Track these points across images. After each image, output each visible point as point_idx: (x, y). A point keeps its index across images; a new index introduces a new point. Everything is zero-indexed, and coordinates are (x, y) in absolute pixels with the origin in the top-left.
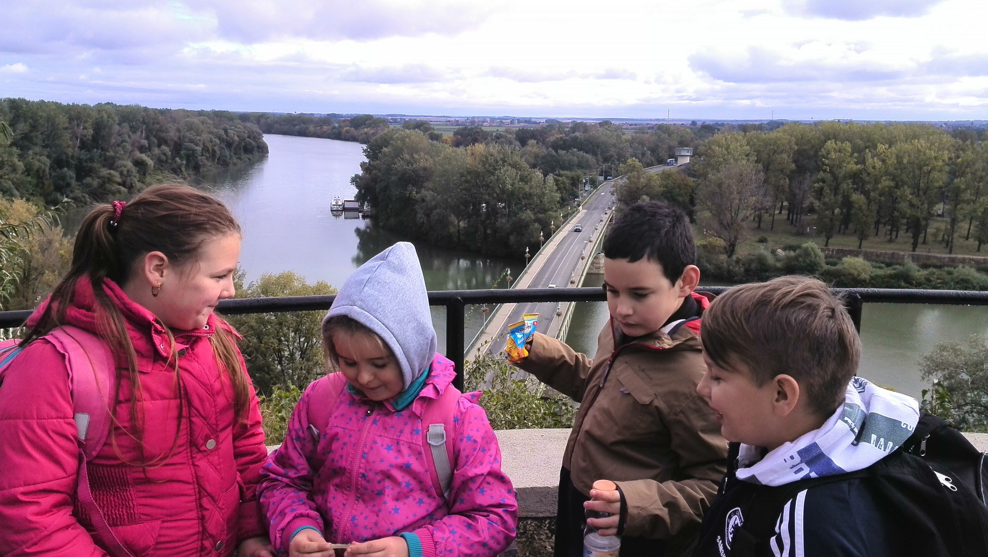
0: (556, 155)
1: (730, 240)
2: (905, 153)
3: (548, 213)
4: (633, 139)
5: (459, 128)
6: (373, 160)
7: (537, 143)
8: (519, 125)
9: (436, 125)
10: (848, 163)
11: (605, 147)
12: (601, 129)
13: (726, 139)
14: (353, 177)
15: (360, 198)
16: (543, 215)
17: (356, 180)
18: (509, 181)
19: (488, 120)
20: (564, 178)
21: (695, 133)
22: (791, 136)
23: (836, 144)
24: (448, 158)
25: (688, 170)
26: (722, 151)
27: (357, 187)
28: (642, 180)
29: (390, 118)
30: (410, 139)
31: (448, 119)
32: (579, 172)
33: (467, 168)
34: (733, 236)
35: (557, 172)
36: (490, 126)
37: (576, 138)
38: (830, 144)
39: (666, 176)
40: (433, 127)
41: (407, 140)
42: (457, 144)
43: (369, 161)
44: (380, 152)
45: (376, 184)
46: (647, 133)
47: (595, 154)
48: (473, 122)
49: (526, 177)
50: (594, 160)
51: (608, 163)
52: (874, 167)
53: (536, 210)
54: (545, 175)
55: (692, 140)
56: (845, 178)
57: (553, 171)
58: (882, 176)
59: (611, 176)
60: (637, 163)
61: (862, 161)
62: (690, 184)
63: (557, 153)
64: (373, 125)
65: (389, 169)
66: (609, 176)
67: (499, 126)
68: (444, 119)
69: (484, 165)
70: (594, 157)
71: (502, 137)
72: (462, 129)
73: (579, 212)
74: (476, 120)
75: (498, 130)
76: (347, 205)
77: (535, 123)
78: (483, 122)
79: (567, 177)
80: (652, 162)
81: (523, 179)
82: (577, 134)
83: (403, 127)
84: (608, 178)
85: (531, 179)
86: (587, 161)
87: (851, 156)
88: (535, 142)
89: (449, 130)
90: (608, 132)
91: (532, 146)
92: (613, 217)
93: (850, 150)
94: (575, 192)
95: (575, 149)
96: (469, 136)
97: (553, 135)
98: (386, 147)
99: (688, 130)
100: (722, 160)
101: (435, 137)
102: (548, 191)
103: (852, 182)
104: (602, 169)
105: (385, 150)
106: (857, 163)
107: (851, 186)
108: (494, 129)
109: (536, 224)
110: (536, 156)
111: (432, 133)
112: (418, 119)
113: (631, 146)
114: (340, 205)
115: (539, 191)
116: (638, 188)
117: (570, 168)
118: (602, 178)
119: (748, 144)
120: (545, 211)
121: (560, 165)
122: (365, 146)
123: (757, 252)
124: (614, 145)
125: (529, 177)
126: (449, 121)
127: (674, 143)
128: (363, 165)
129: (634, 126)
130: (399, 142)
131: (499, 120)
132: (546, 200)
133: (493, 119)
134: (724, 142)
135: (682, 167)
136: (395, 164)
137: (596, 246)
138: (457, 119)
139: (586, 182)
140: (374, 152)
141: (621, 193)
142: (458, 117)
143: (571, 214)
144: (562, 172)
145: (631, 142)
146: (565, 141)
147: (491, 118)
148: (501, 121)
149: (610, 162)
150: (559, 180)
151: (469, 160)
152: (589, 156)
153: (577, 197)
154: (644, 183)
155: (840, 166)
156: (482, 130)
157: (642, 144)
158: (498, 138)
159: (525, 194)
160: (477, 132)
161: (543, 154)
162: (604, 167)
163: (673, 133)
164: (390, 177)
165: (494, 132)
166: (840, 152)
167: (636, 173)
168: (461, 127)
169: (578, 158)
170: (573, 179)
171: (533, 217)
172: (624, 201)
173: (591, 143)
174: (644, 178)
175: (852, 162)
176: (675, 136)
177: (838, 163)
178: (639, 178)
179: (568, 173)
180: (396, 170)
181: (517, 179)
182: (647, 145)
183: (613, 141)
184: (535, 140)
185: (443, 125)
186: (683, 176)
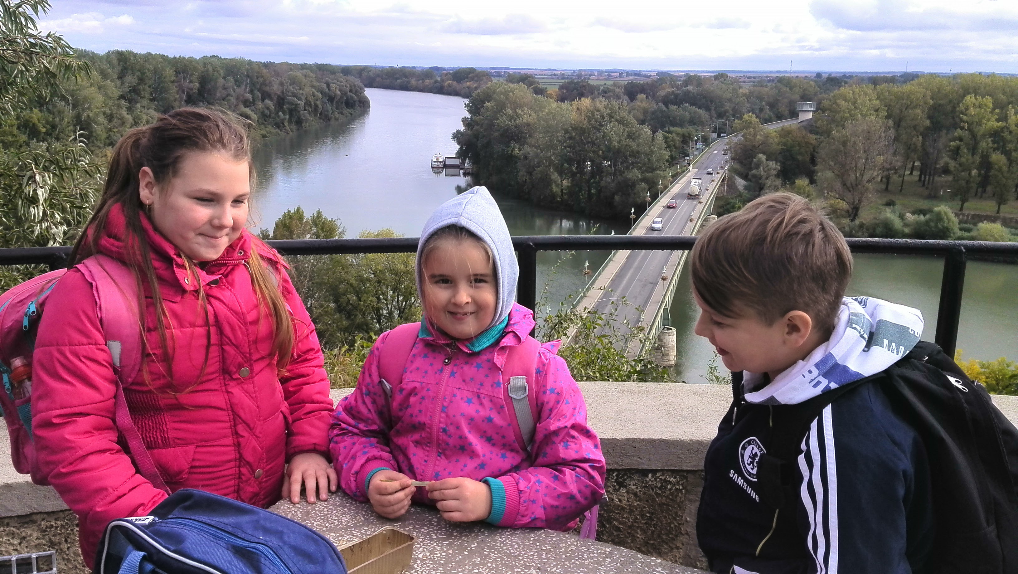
0: (667, 110)
1: (854, 202)
3: (656, 172)
4: (750, 92)
5: (565, 82)
6: (475, 116)
7: (647, 97)
8: (628, 79)
9: (541, 78)
10: (988, 120)
11: (720, 102)
12: (716, 82)
13: (854, 92)
14: (454, 133)
15: (461, 154)
16: (650, 174)
17: (457, 136)
18: (615, 138)
19: (596, 73)
20: (674, 134)
21: (819, 87)
22: (927, 89)
23: (976, 99)
24: (552, 113)
25: (810, 127)
26: (849, 105)
27: (459, 143)
28: (758, 137)
29: (493, 71)
30: (514, 94)
31: (554, 72)
32: (691, 129)
33: (571, 124)
34: (856, 198)
35: (667, 129)
36: (597, 80)
37: (689, 92)
38: (970, 99)
39: (785, 133)
40: (537, 80)
41: (511, 94)
42: (562, 99)
43: (471, 117)
44: (483, 107)
45: (478, 140)
46: (766, 86)
47: (708, 109)
48: (579, 76)
49: (634, 134)
50: (707, 116)
51: (722, 118)
52: (1017, 125)
53: (643, 169)
54: (654, 132)
55: (816, 94)
56: (984, 136)
57: (662, 127)
59: (725, 133)
60: (754, 119)
61: (1004, 118)
62: (812, 142)
63: (668, 108)
64: (476, 79)
65: (491, 125)
66: (723, 133)
67: (606, 80)
68: (550, 72)
69: (589, 121)
70: (707, 112)
71: (609, 92)
72: (568, 83)
73: (689, 171)
74: (583, 73)
75: (605, 84)
76: (448, 162)
77: (646, 76)
78: (590, 75)
79: (678, 134)
80: (771, 118)
81: (630, 136)
82: (690, 88)
83: (507, 81)
84: (722, 135)
85: (639, 135)
86: (700, 117)
87: (992, 112)
88: (645, 96)
89: (554, 84)
90: (723, 86)
91: (642, 101)
92: (725, 176)
93: (991, 106)
94: (686, 150)
95: (687, 104)
96: (575, 91)
97: (664, 89)
98: (489, 101)
99: (812, 83)
100: (848, 115)
101: (539, 91)
102: (656, 149)
103: (992, 141)
104: (715, 125)
105: (487, 104)
106: (998, 120)
107: (991, 145)
108: (602, 83)
109: (643, 183)
110: (645, 112)
111: (536, 87)
112: (522, 72)
113: (748, 101)
114: (441, 162)
115: (647, 149)
116: (754, 146)
117: (681, 125)
118: (715, 135)
119: (878, 98)
120: (653, 170)
121: (671, 121)
122: (467, 101)
123: (882, 217)
124: (730, 100)
125: (637, 134)
126: (555, 74)
127: (796, 97)
128: (464, 120)
129: (752, 79)
130: (502, 96)
131: (607, 74)
132: (654, 158)
133: (600, 72)
134: (851, 95)
135: (804, 123)
136: (498, 119)
137: (706, 207)
138: (563, 72)
139: (698, 139)
140: (476, 106)
141: (735, 151)
142: (565, 70)
143: (680, 174)
144: (672, 129)
145: (748, 97)
146: (676, 96)
148: (609, 74)
149: (725, 118)
150: (669, 137)
151: (574, 116)
152: (701, 112)
153: (688, 155)
154: (761, 140)
155: (980, 123)
156: (589, 84)
157: (760, 98)
158: (605, 92)
159: (632, 152)
160: (584, 86)
161: (653, 110)
162: (718, 123)
163: (795, 86)
164: (492, 133)
165: (601, 86)
166: (980, 107)
167: (752, 130)
168: (567, 80)
169: (691, 114)
170: (684, 136)
171: (640, 176)
172: (738, 159)
173: (705, 97)
174: (761, 135)
175: (993, 119)
176: (797, 89)
177: (977, 120)
178: (755, 135)
179: (678, 129)
180: (498, 126)
181: (624, 136)
182: (766, 99)
183: (729, 95)
184: (644, 94)
185: (548, 78)
186: (804, 132)
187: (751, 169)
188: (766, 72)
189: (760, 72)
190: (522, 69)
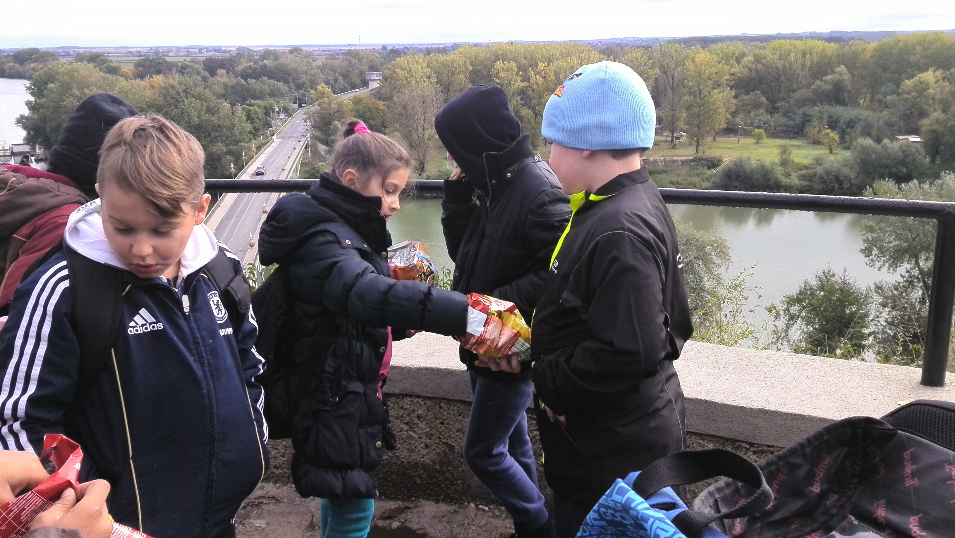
0: (246, 84)
1: (419, 159)
2: (561, 69)
3: (240, 144)
4: (324, 65)
5: (140, 60)
6: (38, 98)
7: (227, 72)
8: (208, 54)
9: (114, 56)
10: (515, 81)
11: (297, 75)
12: (290, 56)
13: (408, 62)
14: (18, 118)
15: (30, 140)
16: (235, 147)
17: (22, 121)
18: (194, 113)
19: (174, 49)
20: (255, 107)
21: (384, 58)
22: (466, 58)
23: (504, 64)
24: (123, 92)
25: (378, 95)
26: (405, 74)
27: (25, 128)
28: (333, 105)
29: (61, 50)
30: (78, 73)
31: (129, 50)
32: (271, 101)
33: (146, 102)
34: (421, 155)
35: (248, 102)
36: (176, 56)
37: (266, 66)
38: (499, 64)
39: (357, 101)
40: (109, 58)
41: (76, 74)
42: (141, 77)
43: (35, 100)
44: (46, 89)
45: (46, 124)
46: (338, 59)
47: (286, 82)
48: (157, 53)
49: (213, 108)
50: (287, 88)
51: (301, 90)
52: (537, 84)
53: (228, 141)
54: (233, 105)
55: (381, 65)
56: (513, 95)
57: (243, 100)
58: (544, 92)
59: (305, 103)
60: (327, 90)
61: (526, 79)
62: (381, 108)
63: (247, 82)
64: (40, 59)
65: (58, 108)
66: (303, 103)
67: (186, 56)
68: (125, 50)
69: (165, 97)
70: (286, 85)
71: (188, 68)
72: (143, 60)
73: (274, 141)
74: (160, 50)
75: (185, 61)
76: (16, 149)
77: (225, 51)
78: (169, 52)
79: (260, 107)
80: (345, 87)
81: (209, 110)
82: (266, 62)
83: (76, 60)
84: (303, 105)
85: (218, 109)
86: (279, 89)
87: (517, 74)
88: (225, 71)
89: (127, 62)
90: (298, 59)
91: (222, 76)
92: (308, 144)
93: (516, 69)
94: (269, 121)
95: (266, 78)
96: (152, 68)
97: (241, 64)
98: (52, 83)
99: (377, 55)
100: (406, 82)
101: (113, 70)
102: (237, 122)
103: (521, 98)
104: (295, 96)
105: (51, 86)
106: (522, 81)
107: (520, 102)
108: (182, 59)
109: (229, 156)
110: (225, 86)
111: (108, 65)
112: (94, 51)
113: (322, 73)
114: (7, 150)
115: (227, 122)
116: (330, 114)
117: (261, 98)
118: (296, 106)
119: (428, 67)
120: (237, 142)
121: (252, 94)
123: (443, 169)
124: (306, 72)
125: (216, 109)
126: (130, 52)
127: (365, 68)
128: (28, 103)
129: (327, 52)
130: (65, 76)
131: (186, 50)
132: (236, 131)
133: (179, 49)
134: (406, 65)
135: (373, 91)
136: (64, 101)
137: (291, 173)
138: (138, 50)
139: (280, 110)
140: (39, 88)
141: (314, 119)
142: (141, 48)
143: (264, 144)
144: (253, 101)
145: (322, 68)
146: (254, 70)
147: (176, 47)
148: (188, 50)
149: (303, 89)
150: (251, 110)
151: (148, 93)
152: (280, 84)
153: (271, 127)
154: (335, 108)
155: (509, 84)
156: (165, 61)
157: (333, 69)
158: (184, 69)
159: (214, 126)
160: (160, 63)
161: (232, 84)
162: (297, 94)
163: (363, 58)
164: (60, 115)
165: (180, 62)
166: (507, 71)
167: (326, 99)
168: (142, 58)
169: (270, 86)
170: (266, 108)
171: (224, 149)
172: (318, 127)
173: (281, 70)
174: (335, 104)
175: (519, 80)
176: (365, 61)
177: (507, 82)
178: (329, 104)
179: (259, 102)
180: (66, 108)
181: (203, 111)
182: (338, 70)
183: (304, 68)
184: (224, 69)
185: (123, 56)
186: (373, 99)
187: (330, 135)
188: (338, 46)
189: (334, 46)
190: (93, 48)
